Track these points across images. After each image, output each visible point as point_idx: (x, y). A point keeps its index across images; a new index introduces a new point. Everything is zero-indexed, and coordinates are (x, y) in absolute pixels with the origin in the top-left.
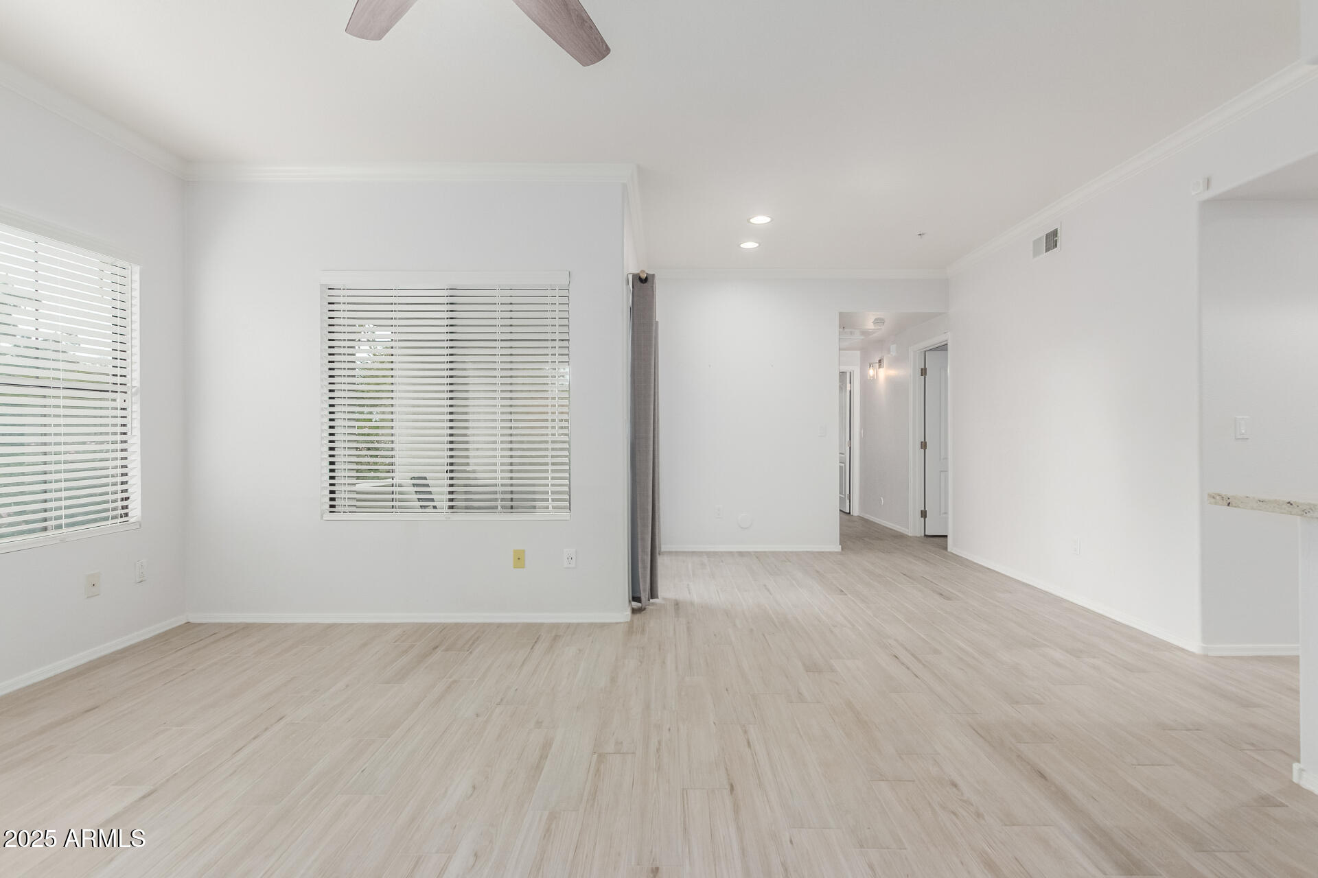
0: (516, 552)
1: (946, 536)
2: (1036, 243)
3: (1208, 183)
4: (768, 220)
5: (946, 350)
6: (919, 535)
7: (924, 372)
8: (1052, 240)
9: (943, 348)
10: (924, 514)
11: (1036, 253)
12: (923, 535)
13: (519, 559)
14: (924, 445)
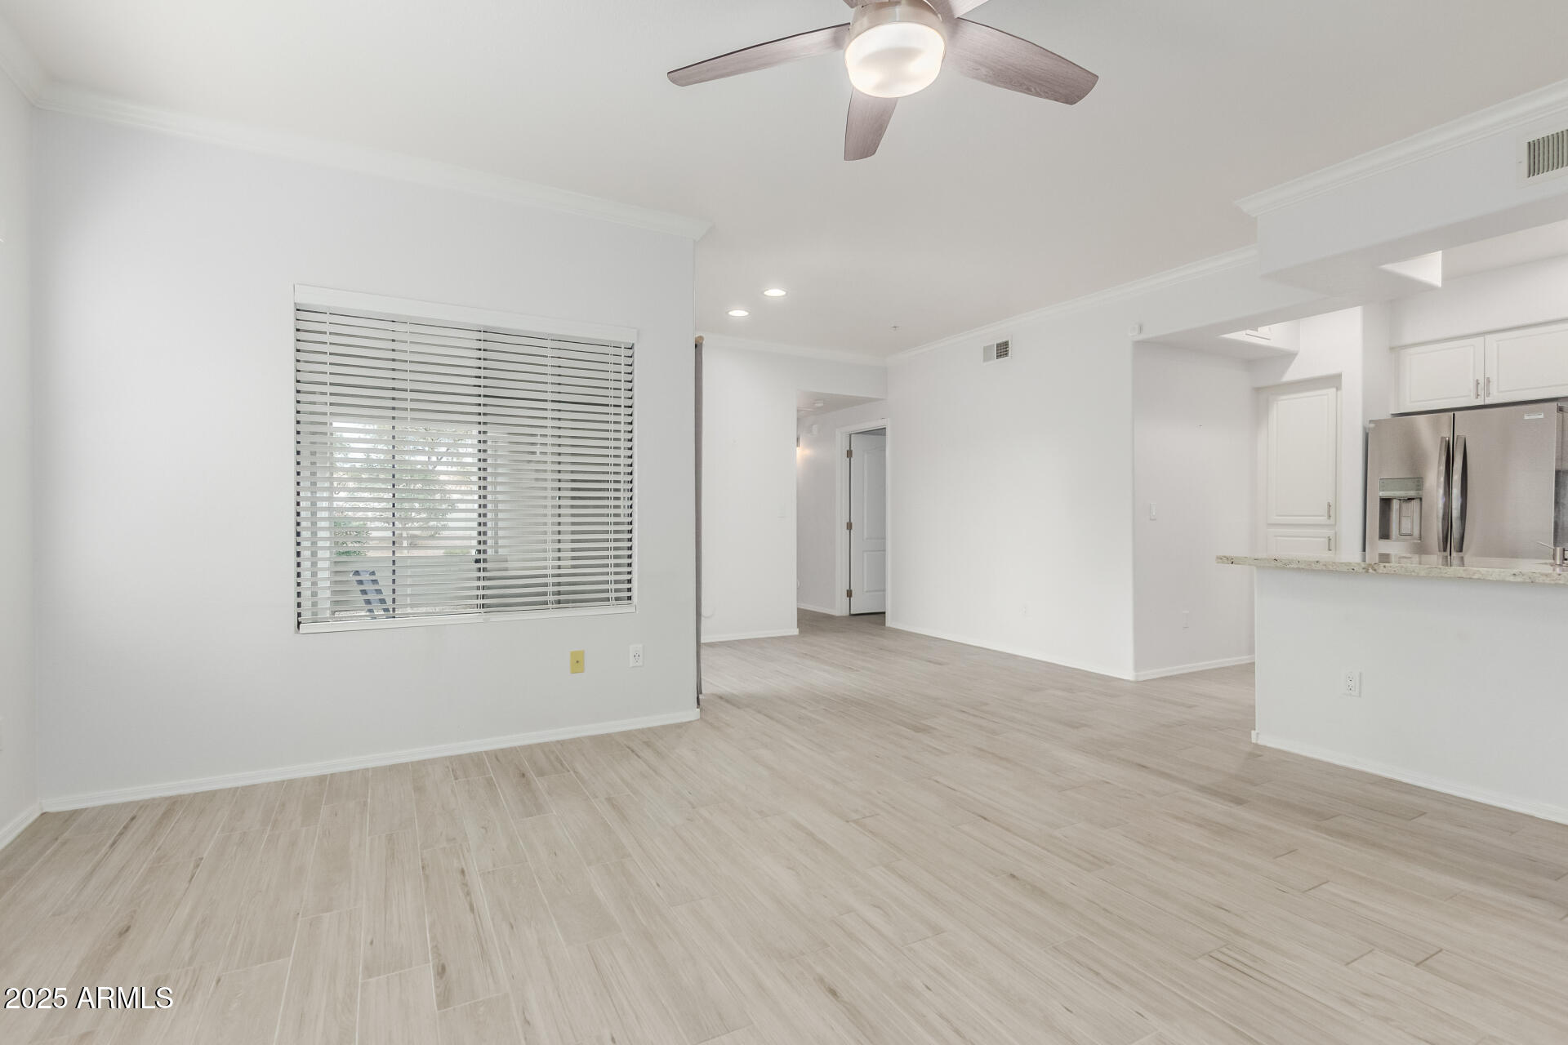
0: (573, 654)
1: (884, 613)
2: (986, 349)
3: (1141, 329)
4: (783, 293)
5: (885, 435)
6: (844, 615)
7: (849, 454)
8: (1003, 350)
9: (881, 432)
10: (849, 594)
11: (986, 359)
12: (848, 614)
13: (577, 663)
14: (849, 526)
